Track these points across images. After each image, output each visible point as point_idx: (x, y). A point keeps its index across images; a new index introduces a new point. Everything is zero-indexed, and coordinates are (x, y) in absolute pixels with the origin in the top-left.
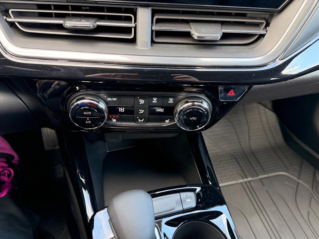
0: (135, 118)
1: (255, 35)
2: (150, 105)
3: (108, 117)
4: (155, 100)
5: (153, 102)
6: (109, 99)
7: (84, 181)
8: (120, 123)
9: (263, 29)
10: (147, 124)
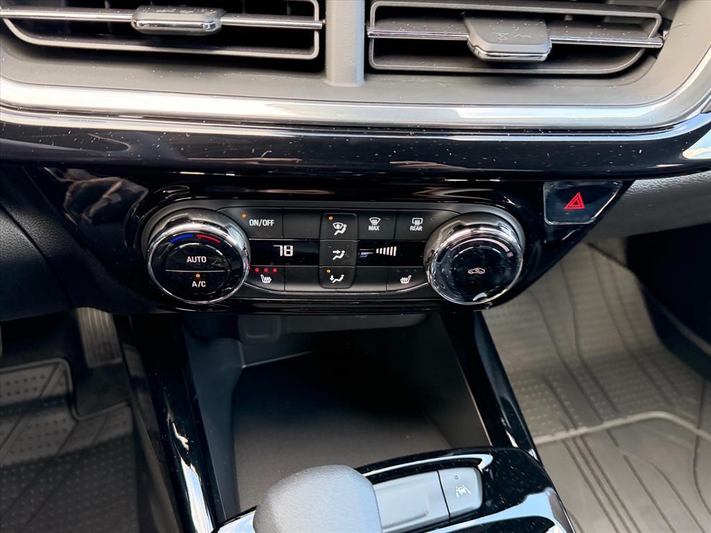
0: (321, 272)
1: (634, 50)
2: (363, 237)
3: (251, 271)
4: (374, 224)
5: (371, 228)
6: (255, 222)
7: (187, 443)
8: (280, 287)
9: (654, 36)
10: (355, 288)
